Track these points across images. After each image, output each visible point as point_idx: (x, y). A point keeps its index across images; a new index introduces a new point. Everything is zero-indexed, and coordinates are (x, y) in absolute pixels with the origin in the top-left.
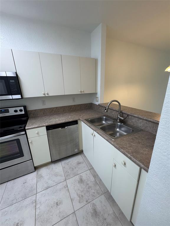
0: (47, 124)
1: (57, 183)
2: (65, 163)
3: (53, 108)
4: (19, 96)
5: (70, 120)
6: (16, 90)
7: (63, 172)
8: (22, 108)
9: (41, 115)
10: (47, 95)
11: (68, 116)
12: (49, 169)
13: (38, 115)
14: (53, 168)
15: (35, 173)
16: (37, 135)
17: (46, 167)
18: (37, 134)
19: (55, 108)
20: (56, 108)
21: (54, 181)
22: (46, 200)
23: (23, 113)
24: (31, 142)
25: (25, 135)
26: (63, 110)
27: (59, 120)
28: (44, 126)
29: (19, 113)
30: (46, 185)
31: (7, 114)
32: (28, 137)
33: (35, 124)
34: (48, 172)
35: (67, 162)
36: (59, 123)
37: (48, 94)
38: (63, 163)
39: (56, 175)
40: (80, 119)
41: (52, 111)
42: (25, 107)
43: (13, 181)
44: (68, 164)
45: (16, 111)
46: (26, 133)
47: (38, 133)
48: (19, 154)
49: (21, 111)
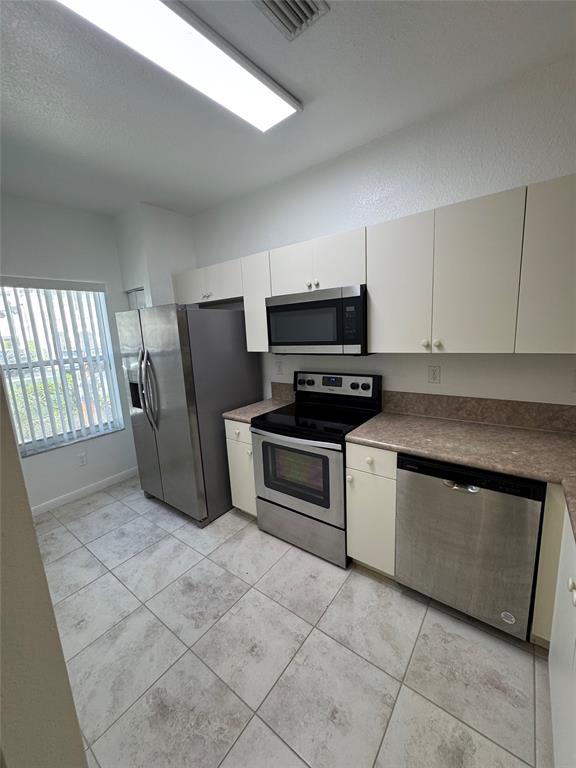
0: (402, 447)
1: (372, 661)
2: (439, 626)
3: (466, 400)
4: (356, 349)
5: (500, 467)
6: (354, 331)
7: (412, 646)
8: (370, 381)
9: (419, 413)
10: (435, 350)
11: (510, 446)
12: (379, 596)
13: (407, 410)
14: (390, 604)
15: (342, 575)
16: (368, 468)
17: (377, 584)
18: (368, 466)
19: (472, 398)
20: (479, 401)
21: (368, 642)
22: (321, 669)
23: (369, 394)
24: (352, 481)
25: (342, 454)
26: (508, 419)
27: (454, 450)
28: (390, 449)
29: (360, 393)
30: (343, 632)
31: (337, 391)
32: (347, 465)
33: (373, 435)
34: (371, 604)
35: (448, 630)
36: (446, 459)
37: (440, 346)
38: (434, 618)
39: (387, 634)
40: (564, 481)
41: (458, 410)
42: (378, 380)
43: (300, 551)
44: (446, 642)
45: (354, 386)
46: (344, 450)
47: (371, 463)
48: (322, 498)
49: (365, 387)
